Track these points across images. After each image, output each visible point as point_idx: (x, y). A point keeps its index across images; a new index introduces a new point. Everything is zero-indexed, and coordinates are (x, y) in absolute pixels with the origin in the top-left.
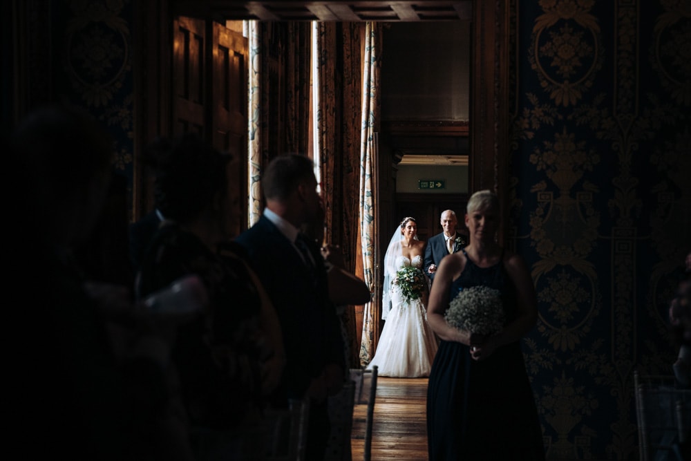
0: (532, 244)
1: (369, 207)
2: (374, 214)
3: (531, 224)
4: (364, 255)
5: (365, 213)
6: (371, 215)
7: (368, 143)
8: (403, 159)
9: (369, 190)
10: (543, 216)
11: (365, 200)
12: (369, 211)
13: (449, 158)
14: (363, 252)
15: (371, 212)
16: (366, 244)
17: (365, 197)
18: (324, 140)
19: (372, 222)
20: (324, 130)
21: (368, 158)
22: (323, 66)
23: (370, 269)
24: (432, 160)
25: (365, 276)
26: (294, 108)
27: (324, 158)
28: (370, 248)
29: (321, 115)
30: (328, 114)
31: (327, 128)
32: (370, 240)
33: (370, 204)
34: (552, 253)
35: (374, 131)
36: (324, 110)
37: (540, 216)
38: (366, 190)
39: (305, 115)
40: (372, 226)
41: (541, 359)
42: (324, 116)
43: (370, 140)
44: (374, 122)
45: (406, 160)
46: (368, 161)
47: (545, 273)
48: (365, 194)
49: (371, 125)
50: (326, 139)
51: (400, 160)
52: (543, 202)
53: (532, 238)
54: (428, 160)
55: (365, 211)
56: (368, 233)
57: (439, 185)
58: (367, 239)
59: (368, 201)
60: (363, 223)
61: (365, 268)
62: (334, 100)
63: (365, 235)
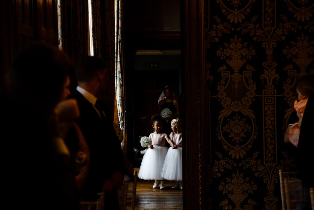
0: (219, 100)
1: (120, 79)
2: (122, 83)
3: (218, 89)
4: (118, 106)
5: (118, 83)
6: (121, 83)
7: (119, 44)
8: (137, 52)
9: (120, 70)
10: (225, 85)
11: (118, 75)
12: (120, 81)
13: (162, 51)
14: (118, 104)
15: (121, 82)
16: (119, 99)
17: (118, 74)
18: (96, 44)
19: (122, 87)
20: (96, 38)
21: (118, 52)
22: (94, 2)
23: (121, 113)
24: (152, 52)
25: (119, 117)
26: (80, 26)
27: (96, 53)
28: (121, 102)
29: (93, 30)
30: (98, 29)
31: (97, 36)
32: (121, 97)
33: (121, 78)
34: (230, 105)
35: (121, 37)
36: (95, 27)
37: (223, 85)
38: (118, 70)
39: (86, 30)
40: (122, 89)
41: (225, 163)
42: (96, 30)
43: (119, 43)
44: (121, 32)
45: (139, 53)
46: (118, 54)
47: (226, 116)
48: (118, 72)
49: (120, 34)
50: (97, 43)
51: (136, 53)
52: (224, 77)
53: (219, 97)
54: (150, 52)
55: (118, 81)
56: (120, 93)
57: (156, 66)
58: (119, 96)
59: (119, 75)
60: (117, 88)
61: (118, 112)
62: (100, 21)
63: (118, 95)
